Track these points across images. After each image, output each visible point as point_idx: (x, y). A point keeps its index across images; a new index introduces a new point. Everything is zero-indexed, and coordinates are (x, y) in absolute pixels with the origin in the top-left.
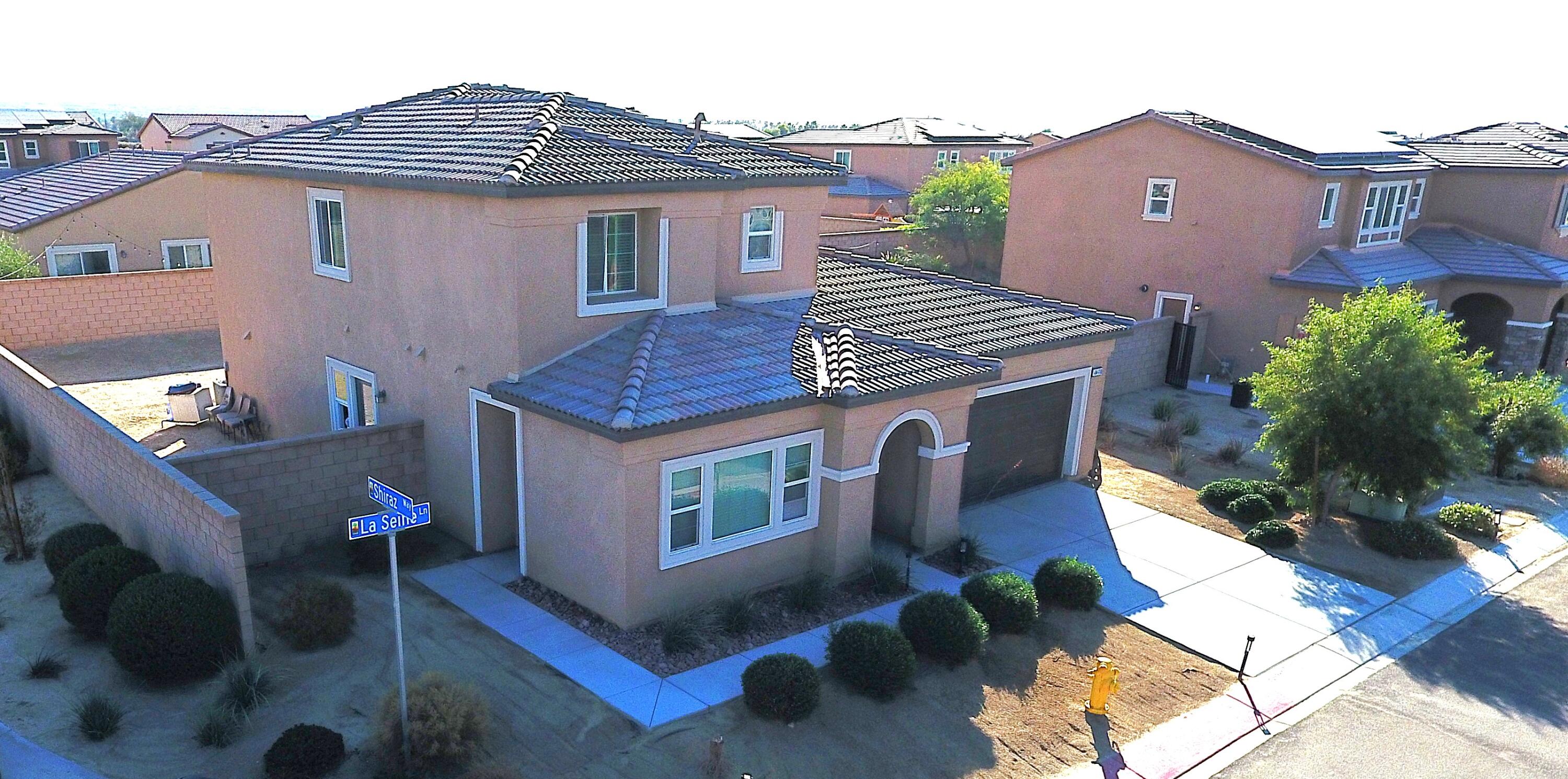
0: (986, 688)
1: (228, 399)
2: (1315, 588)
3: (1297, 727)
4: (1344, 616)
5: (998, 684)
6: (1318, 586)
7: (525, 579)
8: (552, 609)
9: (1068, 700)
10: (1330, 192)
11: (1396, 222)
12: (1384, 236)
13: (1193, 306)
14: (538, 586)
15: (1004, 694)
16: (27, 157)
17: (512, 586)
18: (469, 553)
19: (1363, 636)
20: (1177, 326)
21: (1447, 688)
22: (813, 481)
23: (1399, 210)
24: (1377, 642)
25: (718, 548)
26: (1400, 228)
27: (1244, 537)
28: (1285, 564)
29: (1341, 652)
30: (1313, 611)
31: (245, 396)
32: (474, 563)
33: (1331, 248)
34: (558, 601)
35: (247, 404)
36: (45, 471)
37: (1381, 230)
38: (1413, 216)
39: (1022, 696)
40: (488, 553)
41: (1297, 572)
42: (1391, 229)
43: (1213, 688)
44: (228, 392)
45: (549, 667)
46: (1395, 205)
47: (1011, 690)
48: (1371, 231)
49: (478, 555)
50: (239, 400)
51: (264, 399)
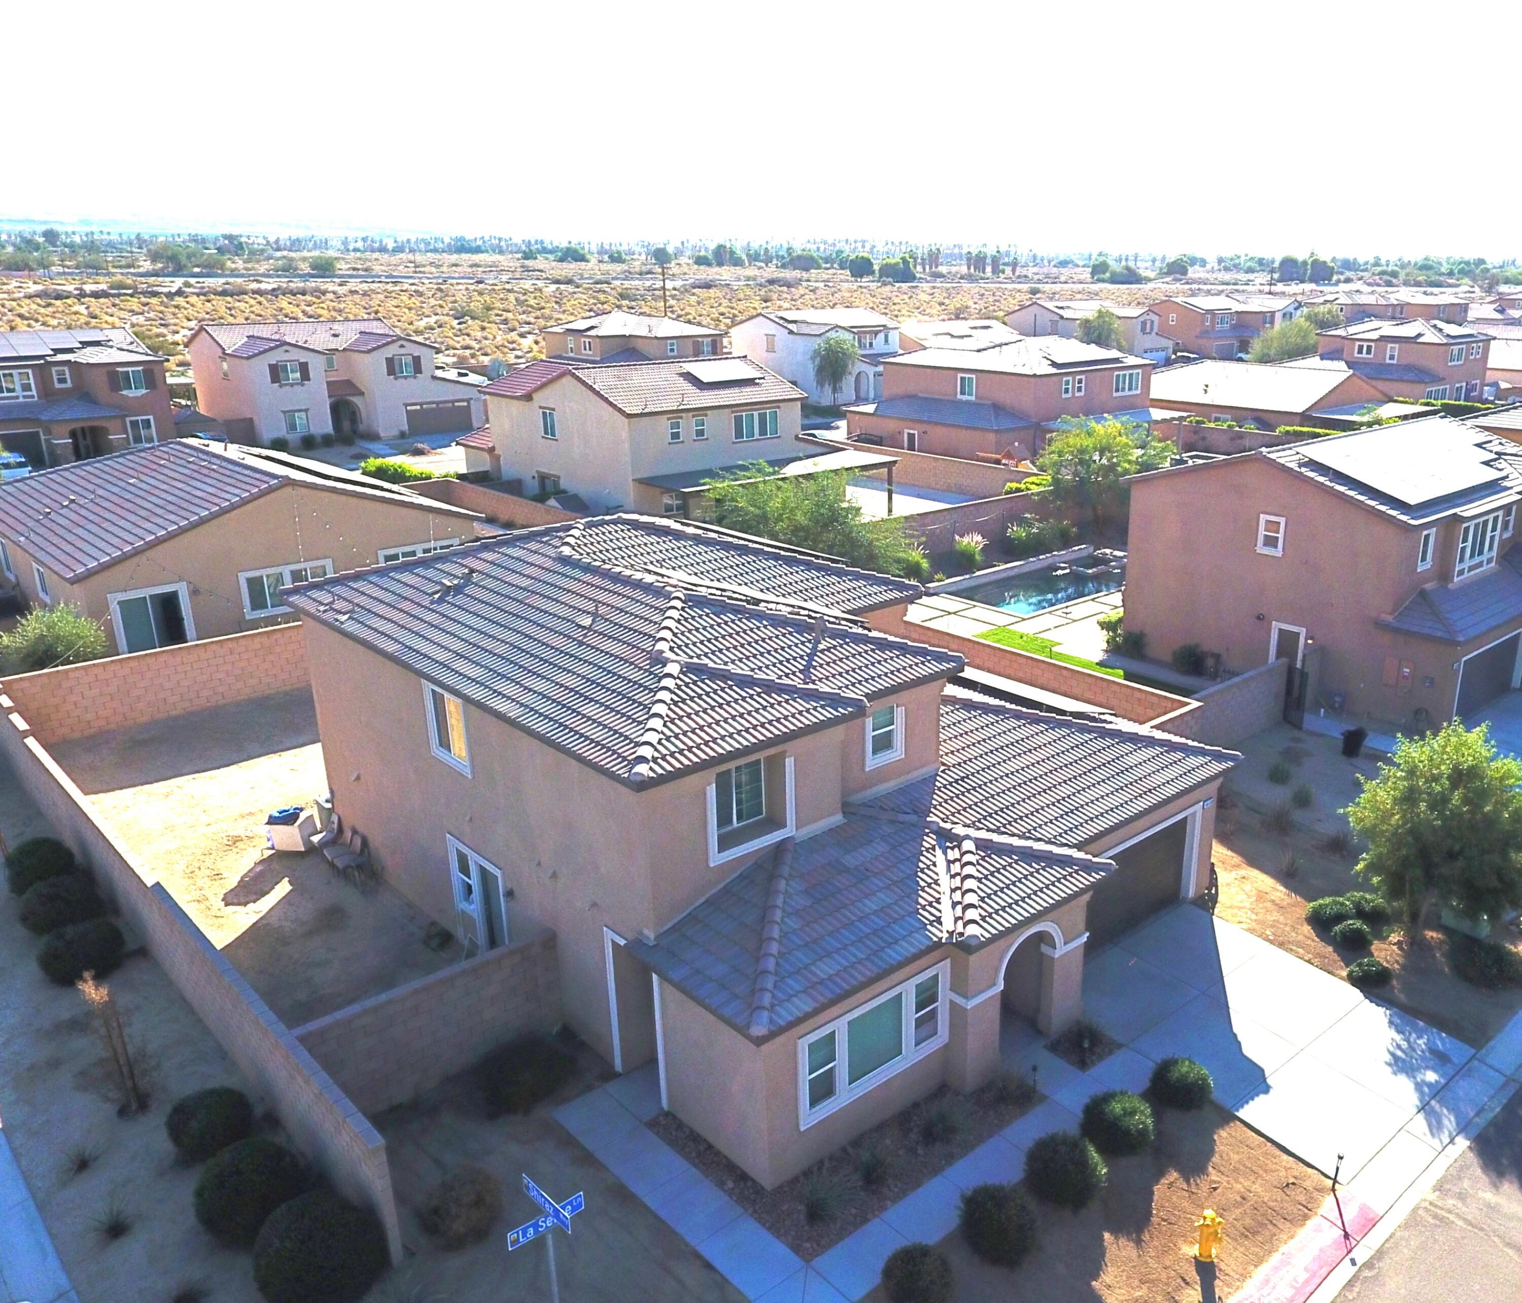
0: (1107, 1235)
1: (335, 826)
2: (1404, 1045)
3: (1380, 1254)
4: (1429, 1085)
5: (1117, 1231)
6: (1408, 1041)
7: (667, 1114)
8: (697, 1161)
9: (1180, 1242)
10: (1427, 537)
11: (1491, 548)
12: (1480, 564)
13: (1306, 639)
14: (680, 1125)
15: (1123, 1241)
16: (57, 386)
17: (653, 1124)
18: (609, 1075)
19: (1445, 1111)
20: (1291, 670)
21: (1511, 1182)
22: (942, 1006)
23: (1492, 538)
24: (1456, 1117)
25: (855, 1092)
26: (1494, 553)
27: (1344, 974)
28: (1381, 1010)
29: (1423, 1137)
30: (1402, 1079)
31: (355, 832)
32: (612, 1087)
33: (1428, 586)
34: (702, 1148)
35: (358, 842)
36: (143, 952)
37: (1477, 559)
38: (1506, 536)
39: (1139, 1242)
40: (627, 1073)
41: (1391, 1023)
42: (1484, 558)
43: (1309, 1206)
44: (335, 819)
45: (698, 1256)
46: (1489, 534)
47: (1128, 1235)
48: (1467, 563)
49: (617, 1075)
50: (348, 834)
51: (376, 840)
